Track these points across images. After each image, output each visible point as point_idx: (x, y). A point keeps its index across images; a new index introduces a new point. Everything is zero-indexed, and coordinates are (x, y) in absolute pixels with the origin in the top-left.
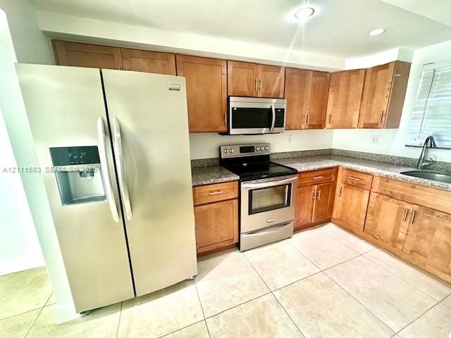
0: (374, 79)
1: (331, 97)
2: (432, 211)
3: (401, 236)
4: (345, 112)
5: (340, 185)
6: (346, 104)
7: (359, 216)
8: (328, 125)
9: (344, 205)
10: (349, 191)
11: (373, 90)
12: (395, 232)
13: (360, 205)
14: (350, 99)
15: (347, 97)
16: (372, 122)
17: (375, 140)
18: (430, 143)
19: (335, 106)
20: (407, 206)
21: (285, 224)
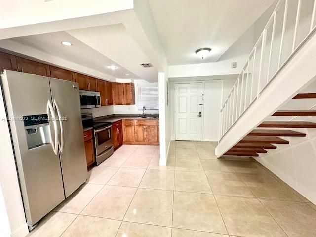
0: (126, 87)
1: (113, 92)
2: (149, 126)
3: (145, 137)
4: (119, 98)
5: (124, 127)
6: (119, 95)
7: (132, 136)
8: (114, 104)
9: (127, 134)
10: (128, 128)
11: (127, 91)
12: (143, 137)
13: (132, 132)
14: (120, 93)
15: (119, 92)
16: (129, 102)
17: (129, 109)
18: (144, 109)
19: (115, 96)
20: (144, 127)
21: (110, 148)
